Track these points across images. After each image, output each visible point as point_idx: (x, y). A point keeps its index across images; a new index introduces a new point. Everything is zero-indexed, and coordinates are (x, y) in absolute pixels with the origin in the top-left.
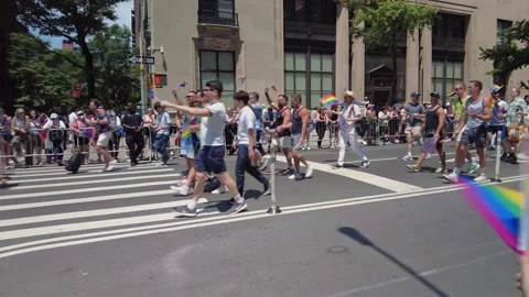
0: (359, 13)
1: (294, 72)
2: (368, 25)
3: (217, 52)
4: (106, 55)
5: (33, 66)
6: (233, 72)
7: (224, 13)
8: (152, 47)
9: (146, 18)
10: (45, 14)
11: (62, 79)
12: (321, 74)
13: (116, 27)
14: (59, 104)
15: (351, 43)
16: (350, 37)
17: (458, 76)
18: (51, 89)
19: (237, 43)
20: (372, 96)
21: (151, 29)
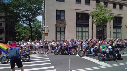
0: (94, 18)
1: (79, 31)
2: (97, 20)
3: (60, 27)
4: (36, 27)
5: (20, 30)
6: (64, 32)
7: (62, 18)
8: (45, 26)
9: (45, 19)
10: (22, 19)
11: (26, 33)
12: (85, 32)
13: (38, 21)
14: (25, 38)
15: (92, 24)
16: (92, 23)
17: (120, 32)
18: (23, 35)
19: (65, 25)
20: (98, 37)
21: (45, 22)
